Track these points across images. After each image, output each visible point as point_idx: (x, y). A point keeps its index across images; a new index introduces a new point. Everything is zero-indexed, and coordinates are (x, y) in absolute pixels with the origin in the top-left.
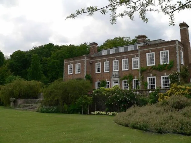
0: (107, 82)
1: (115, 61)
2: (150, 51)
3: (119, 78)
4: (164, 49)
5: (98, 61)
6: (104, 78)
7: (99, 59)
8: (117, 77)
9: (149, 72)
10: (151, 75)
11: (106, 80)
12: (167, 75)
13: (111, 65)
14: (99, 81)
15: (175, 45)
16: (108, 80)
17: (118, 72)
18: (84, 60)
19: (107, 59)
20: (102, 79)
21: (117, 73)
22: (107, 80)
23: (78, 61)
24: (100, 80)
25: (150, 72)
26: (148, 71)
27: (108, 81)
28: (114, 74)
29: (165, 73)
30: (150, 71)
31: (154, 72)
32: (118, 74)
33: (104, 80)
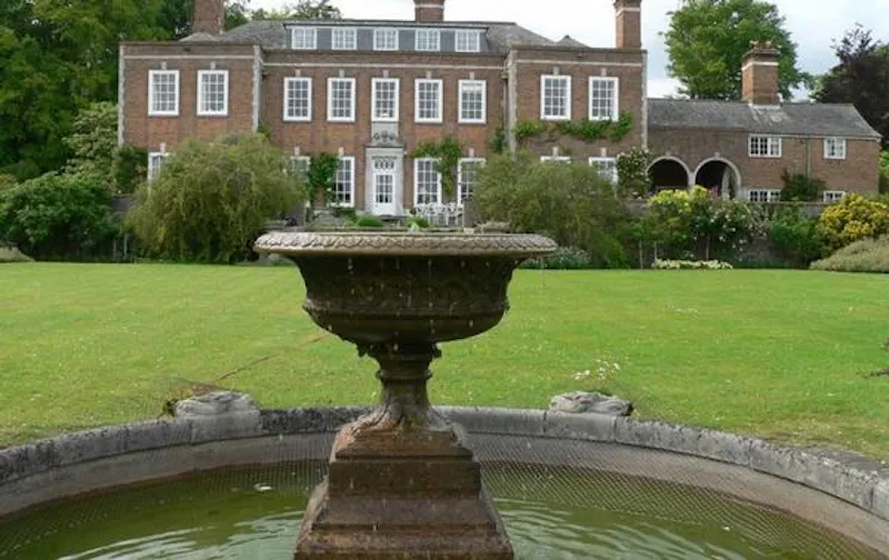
0: (342, 162)
1: (382, 80)
2: (556, 70)
3: (401, 150)
4: (604, 71)
5: (298, 72)
6: (326, 142)
7: (303, 65)
8: (394, 143)
9: (548, 141)
10: (555, 150)
11: (336, 155)
12: (608, 155)
13: (362, 94)
14: (302, 154)
15: (639, 65)
16: (345, 155)
17: (397, 125)
18: (252, 60)
19: (346, 69)
20: (319, 148)
21: (393, 130)
22: (341, 150)
23: (217, 60)
24: (307, 150)
25: (552, 141)
26: (545, 136)
27: (345, 159)
28: (376, 130)
29: (604, 151)
30: (551, 136)
31: (566, 140)
32: (397, 134)
33: (329, 150)
